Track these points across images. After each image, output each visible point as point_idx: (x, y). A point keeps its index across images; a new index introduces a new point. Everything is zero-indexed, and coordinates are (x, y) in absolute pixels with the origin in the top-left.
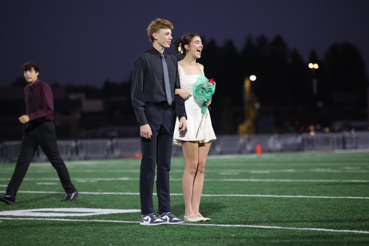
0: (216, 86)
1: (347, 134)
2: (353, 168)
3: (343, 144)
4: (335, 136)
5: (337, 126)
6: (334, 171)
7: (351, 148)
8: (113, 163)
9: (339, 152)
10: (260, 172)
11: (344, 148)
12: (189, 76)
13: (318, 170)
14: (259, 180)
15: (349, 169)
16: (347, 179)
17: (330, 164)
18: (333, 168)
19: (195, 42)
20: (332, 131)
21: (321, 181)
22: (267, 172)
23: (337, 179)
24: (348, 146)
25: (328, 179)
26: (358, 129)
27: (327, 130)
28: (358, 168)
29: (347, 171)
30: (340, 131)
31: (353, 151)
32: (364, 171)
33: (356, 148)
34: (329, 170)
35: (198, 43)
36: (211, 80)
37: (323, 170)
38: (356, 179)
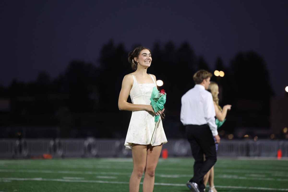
0: (167, 95)
1: (251, 142)
2: (258, 176)
3: (247, 151)
4: (239, 143)
5: (240, 133)
6: (241, 178)
7: (255, 156)
8: (22, 163)
9: (243, 159)
10: (169, 176)
11: (248, 155)
12: (141, 84)
13: (225, 176)
14: (169, 184)
15: (254, 176)
16: (254, 187)
17: (236, 171)
18: (239, 175)
19: (142, 54)
20: (236, 138)
21: (229, 187)
22: (176, 176)
23: (244, 186)
24: (251, 153)
25: (235, 186)
26: (261, 137)
27: (231, 136)
28: (264, 176)
29: (253, 179)
30: (243, 138)
31: (256, 158)
32: (269, 179)
33: (259, 155)
34: (236, 177)
35: (145, 56)
36: (162, 91)
37: (230, 177)
38: (263, 187)
